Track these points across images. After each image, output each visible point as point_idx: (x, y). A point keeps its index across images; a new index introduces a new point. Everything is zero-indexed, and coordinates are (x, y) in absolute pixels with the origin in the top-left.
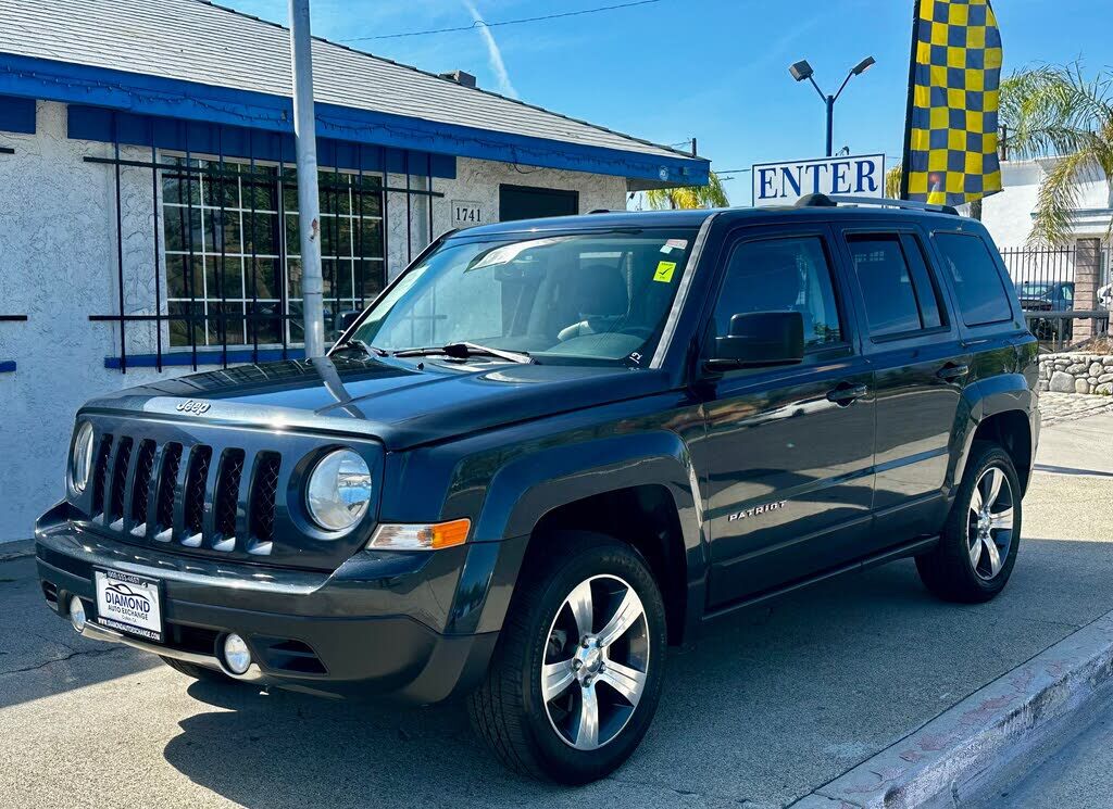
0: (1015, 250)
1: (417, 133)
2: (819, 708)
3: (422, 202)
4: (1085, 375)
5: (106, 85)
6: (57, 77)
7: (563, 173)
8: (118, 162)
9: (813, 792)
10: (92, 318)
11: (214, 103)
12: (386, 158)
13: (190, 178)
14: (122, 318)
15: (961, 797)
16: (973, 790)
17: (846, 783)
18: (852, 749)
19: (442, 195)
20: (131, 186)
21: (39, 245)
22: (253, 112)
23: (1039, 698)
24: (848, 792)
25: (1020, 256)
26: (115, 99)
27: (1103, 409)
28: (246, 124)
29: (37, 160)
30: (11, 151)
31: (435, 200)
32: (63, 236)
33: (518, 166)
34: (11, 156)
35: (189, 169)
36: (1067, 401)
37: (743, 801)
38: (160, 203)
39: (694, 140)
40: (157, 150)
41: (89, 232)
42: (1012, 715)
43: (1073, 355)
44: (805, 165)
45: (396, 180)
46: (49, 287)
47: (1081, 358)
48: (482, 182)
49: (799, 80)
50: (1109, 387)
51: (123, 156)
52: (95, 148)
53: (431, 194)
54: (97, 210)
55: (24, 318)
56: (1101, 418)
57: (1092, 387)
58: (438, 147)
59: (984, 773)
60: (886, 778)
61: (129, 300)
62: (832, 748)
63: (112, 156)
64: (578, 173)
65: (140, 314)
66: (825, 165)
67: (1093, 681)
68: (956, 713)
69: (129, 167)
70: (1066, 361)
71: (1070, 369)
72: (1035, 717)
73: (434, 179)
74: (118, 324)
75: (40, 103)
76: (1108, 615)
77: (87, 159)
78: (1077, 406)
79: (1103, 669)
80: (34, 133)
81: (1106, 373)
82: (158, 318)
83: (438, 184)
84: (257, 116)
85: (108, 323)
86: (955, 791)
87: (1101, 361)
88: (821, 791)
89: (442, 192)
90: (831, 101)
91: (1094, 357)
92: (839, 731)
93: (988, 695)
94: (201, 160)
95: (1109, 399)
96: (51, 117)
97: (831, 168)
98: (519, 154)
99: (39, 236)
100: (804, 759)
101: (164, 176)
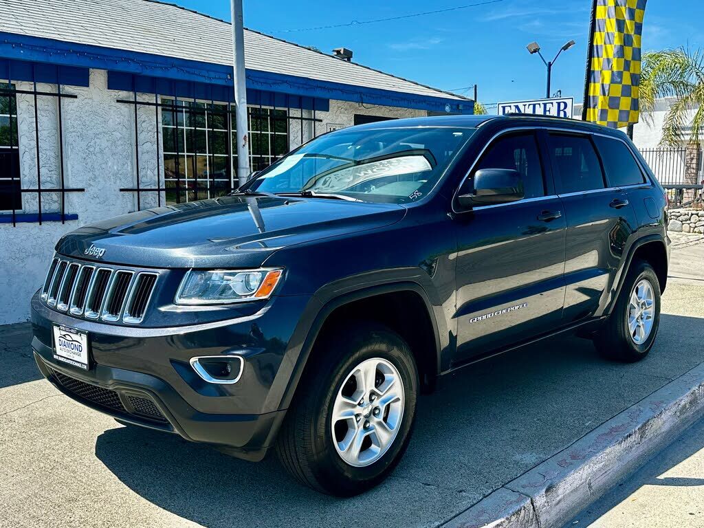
0: (652, 150)
1: (305, 86)
2: (513, 430)
3: (310, 125)
4: (688, 222)
5: (127, 60)
6: (98, 55)
7: (391, 108)
8: (136, 103)
9: (503, 486)
10: (121, 190)
11: (188, 69)
12: (290, 101)
13: (177, 111)
14: (138, 190)
15: (593, 488)
16: (601, 483)
17: (523, 481)
18: (529, 458)
19: (321, 121)
20: (144, 116)
21: (92, 149)
22: (212, 75)
23: (644, 425)
24: (524, 487)
25: (655, 153)
26: (133, 68)
27: (697, 242)
28: (208, 81)
29: (90, 101)
30: (76, 97)
31: (317, 123)
32: (104, 144)
33: (364, 104)
34: (75, 99)
35: (177, 107)
36: (677, 237)
37: (461, 491)
38: (161, 126)
39: (476, 86)
40: (158, 96)
41: (119, 142)
42: (627, 436)
43: (682, 211)
44: (528, 104)
45: (294, 112)
46: (97, 173)
47: (687, 212)
48: (344, 113)
49: (532, 53)
50: (702, 229)
51: (139, 99)
52: (123, 94)
53: (315, 120)
54: (124, 129)
55: (83, 190)
56: (696, 247)
57: (692, 229)
58: (318, 94)
59: (608, 473)
60: (548, 477)
61: (142, 179)
62: (518, 457)
63: (133, 100)
64: (399, 108)
65: (149, 188)
66: (539, 104)
67: (678, 414)
68: (593, 435)
69: (142, 106)
70: (678, 214)
71: (680, 218)
72: (641, 437)
73: (316, 112)
74: (136, 193)
75: (91, 70)
76: (690, 372)
77: (118, 101)
78: (683, 240)
79: (684, 407)
80: (88, 86)
81: (700, 221)
82: (159, 190)
83: (319, 114)
84: (214, 76)
85: (131, 193)
86: (590, 484)
87: (697, 214)
88: (508, 486)
89: (321, 119)
90: (550, 65)
91: (694, 212)
92: (523, 446)
93: (613, 424)
94: (184, 101)
95: (702, 236)
96: (98, 78)
97: (542, 106)
98: (364, 97)
99: (91, 144)
100: (501, 464)
101: (163, 110)
